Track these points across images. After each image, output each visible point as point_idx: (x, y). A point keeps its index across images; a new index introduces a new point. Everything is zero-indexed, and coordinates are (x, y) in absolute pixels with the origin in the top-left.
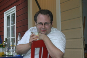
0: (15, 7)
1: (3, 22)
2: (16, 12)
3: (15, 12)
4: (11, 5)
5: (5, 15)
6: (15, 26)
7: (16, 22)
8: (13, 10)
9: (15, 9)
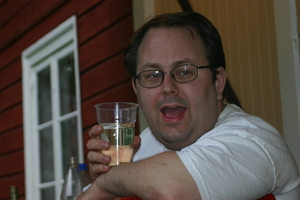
0: (72, 20)
1: (19, 103)
2: (80, 46)
3: (74, 47)
4: (54, 12)
5: (26, 64)
6: (75, 118)
7: (82, 101)
8: (63, 39)
9: (73, 35)
